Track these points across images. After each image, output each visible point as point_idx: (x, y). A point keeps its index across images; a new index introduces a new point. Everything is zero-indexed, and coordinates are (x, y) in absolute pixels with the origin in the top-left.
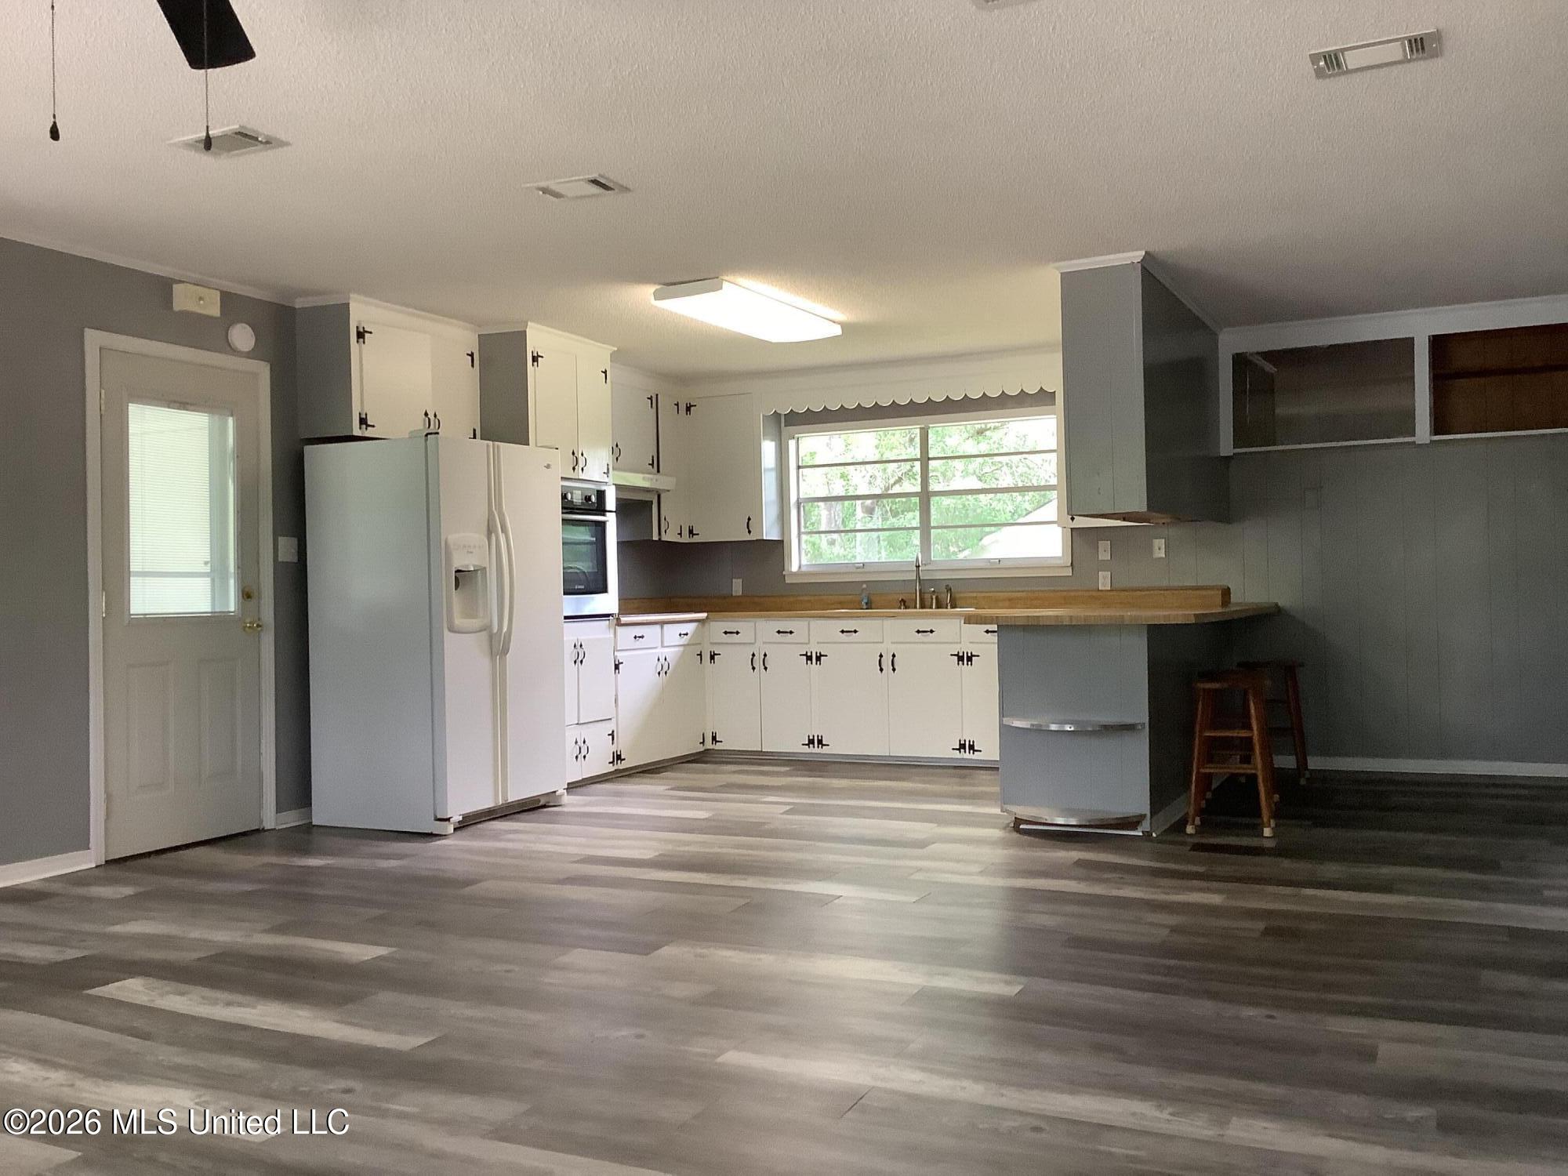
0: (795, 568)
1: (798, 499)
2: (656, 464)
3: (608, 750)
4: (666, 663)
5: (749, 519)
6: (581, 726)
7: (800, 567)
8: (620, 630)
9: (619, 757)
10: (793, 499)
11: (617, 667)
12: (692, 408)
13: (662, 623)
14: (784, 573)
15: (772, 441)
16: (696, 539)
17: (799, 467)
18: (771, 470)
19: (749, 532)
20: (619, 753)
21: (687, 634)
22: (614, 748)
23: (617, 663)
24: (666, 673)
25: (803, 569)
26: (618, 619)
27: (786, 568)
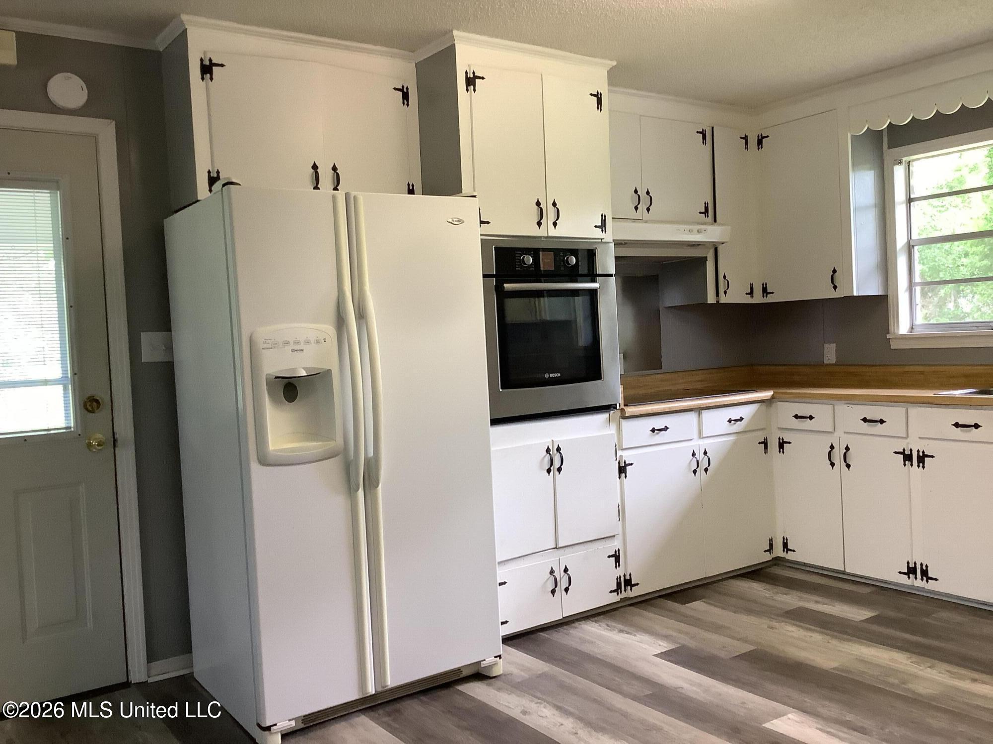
0: (903, 328)
1: (909, 242)
2: (710, 211)
3: (611, 574)
4: (706, 459)
5: (834, 271)
6: (562, 551)
7: (912, 328)
8: (625, 424)
9: (628, 583)
10: (901, 240)
11: (622, 470)
12: (764, 140)
13: (699, 410)
14: (888, 336)
15: (870, 169)
16: (770, 299)
17: (910, 200)
18: (866, 208)
19: (835, 287)
20: (628, 577)
21: (741, 419)
22: (620, 572)
23: (623, 465)
24: (706, 470)
25: (918, 332)
26: (622, 410)
27: (891, 329)
